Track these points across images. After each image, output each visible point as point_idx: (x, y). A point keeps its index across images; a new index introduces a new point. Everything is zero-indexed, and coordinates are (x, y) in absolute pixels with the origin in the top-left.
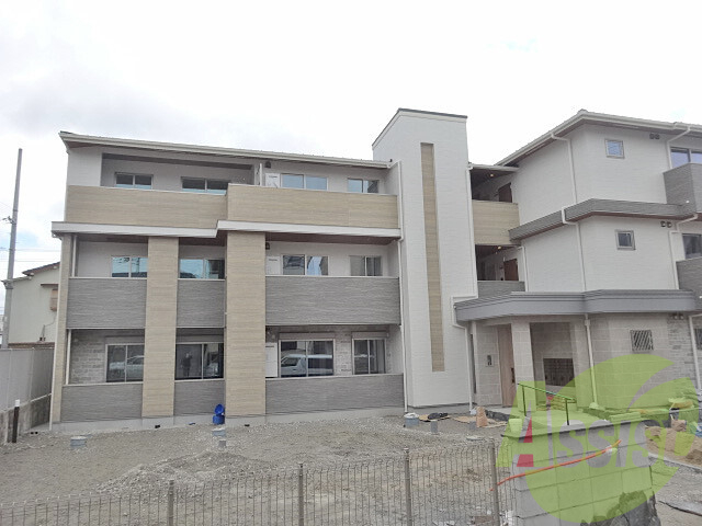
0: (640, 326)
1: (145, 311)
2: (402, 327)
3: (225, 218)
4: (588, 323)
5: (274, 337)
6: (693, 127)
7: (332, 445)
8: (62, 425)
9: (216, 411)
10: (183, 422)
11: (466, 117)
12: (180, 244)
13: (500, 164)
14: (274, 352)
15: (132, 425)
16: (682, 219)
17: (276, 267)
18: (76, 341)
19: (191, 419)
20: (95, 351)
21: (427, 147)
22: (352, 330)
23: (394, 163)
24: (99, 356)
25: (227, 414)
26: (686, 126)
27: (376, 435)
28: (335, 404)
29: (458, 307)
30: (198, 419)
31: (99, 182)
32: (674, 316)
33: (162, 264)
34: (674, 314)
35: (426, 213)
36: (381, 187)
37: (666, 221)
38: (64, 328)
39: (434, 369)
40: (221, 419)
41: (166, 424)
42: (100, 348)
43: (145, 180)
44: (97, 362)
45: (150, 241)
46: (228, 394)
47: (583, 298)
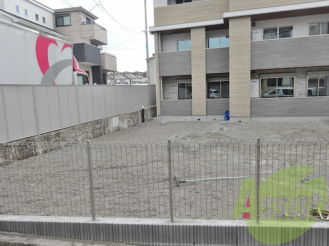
1: (191, 66)
3: (228, 11)
5: (257, 76)
7: (282, 134)
8: (162, 117)
9: (226, 114)
10: (211, 118)
14: (257, 84)
15: (189, 118)
17: (259, 36)
18: (165, 82)
19: (214, 117)
20: (173, 86)
22: (307, 70)
24: (175, 88)
25: (230, 115)
27: (313, 131)
28: (292, 113)
30: (218, 117)
31: (167, 4)
33: (197, 42)
38: (159, 76)
40: (228, 118)
41: (203, 119)
44: (173, 91)
45: (191, 30)
46: (230, 106)
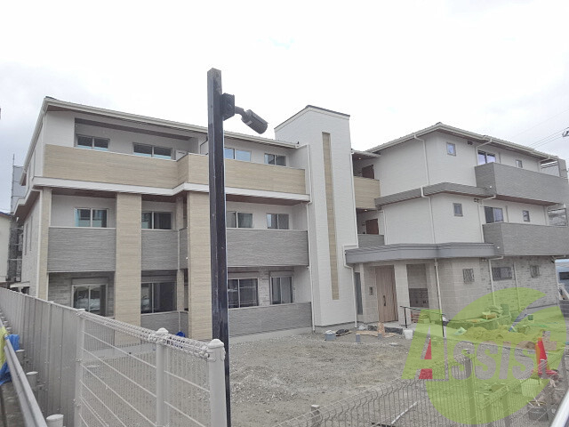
0: (467, 266)
1: (115, 256)
2: (310, 267)
4: (436, 264)
6: (494, 139)
11: (349, 116)
12: (143, 200)
13: (369, 151)
16: (486, 197)
20: (62, 292)
21: (326, 135)
22: (270, 271)
23: (301, 145)
24: (65, 295)
26: (489, 138)
29: (348, 253)
31: (73, 143)
32: (482, 259)
33: (129, 216)
34: (481, 258)
35: (326, 184)
36: (287, 161)
37: (477, 198)
38: (45, 272)
39: (334, 298)
42: (66, 288)
43: (103, 143)
45: (118, 197)
46: (193, 323)
47: (437, 247)
